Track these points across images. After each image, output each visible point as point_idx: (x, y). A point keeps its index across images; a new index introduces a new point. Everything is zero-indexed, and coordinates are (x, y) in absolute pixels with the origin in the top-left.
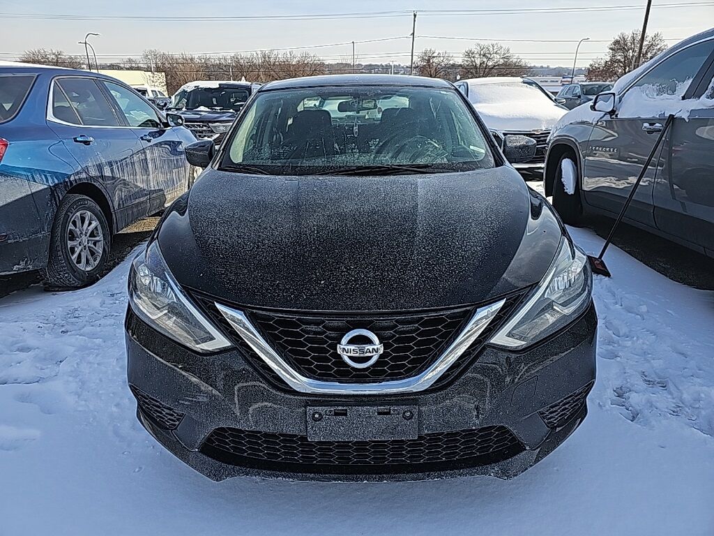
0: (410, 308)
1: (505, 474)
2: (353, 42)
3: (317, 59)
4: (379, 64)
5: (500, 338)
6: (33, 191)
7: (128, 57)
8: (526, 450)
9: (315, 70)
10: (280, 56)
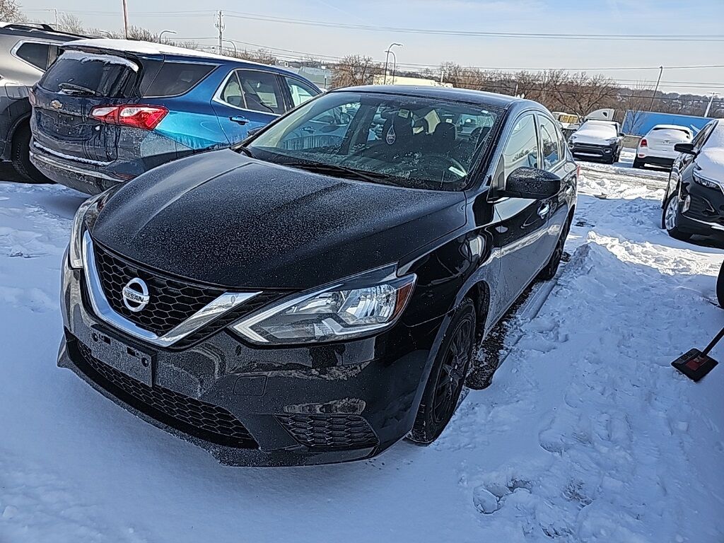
0: (178, 273)
1: (222, 458)
2: (661, 68)
3: (613, 82)
4: (702, 96)
5: (244, 327)
6: (178, 150)
7: (426, 67)
8: (257, 449)
9: (606, 94)
10: (569, 77)
